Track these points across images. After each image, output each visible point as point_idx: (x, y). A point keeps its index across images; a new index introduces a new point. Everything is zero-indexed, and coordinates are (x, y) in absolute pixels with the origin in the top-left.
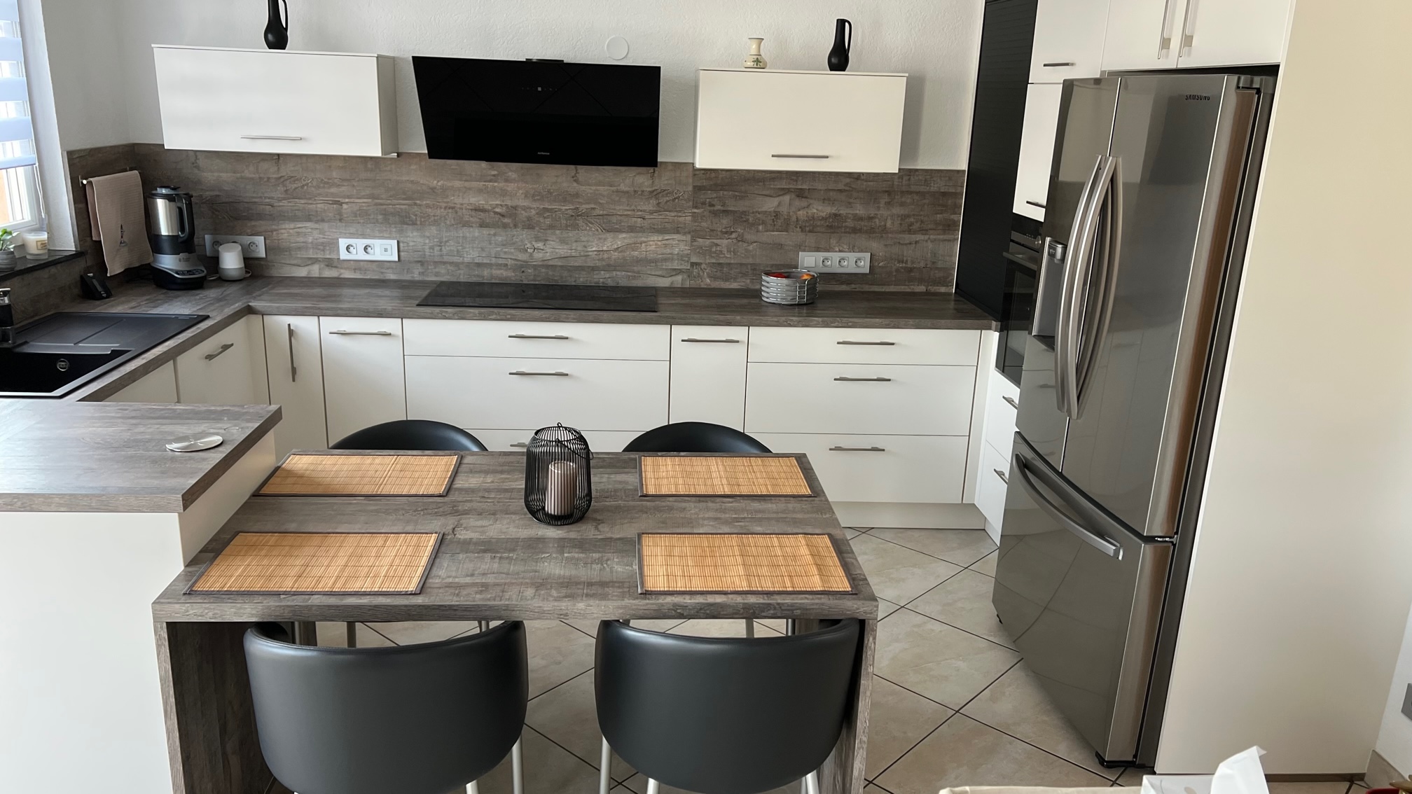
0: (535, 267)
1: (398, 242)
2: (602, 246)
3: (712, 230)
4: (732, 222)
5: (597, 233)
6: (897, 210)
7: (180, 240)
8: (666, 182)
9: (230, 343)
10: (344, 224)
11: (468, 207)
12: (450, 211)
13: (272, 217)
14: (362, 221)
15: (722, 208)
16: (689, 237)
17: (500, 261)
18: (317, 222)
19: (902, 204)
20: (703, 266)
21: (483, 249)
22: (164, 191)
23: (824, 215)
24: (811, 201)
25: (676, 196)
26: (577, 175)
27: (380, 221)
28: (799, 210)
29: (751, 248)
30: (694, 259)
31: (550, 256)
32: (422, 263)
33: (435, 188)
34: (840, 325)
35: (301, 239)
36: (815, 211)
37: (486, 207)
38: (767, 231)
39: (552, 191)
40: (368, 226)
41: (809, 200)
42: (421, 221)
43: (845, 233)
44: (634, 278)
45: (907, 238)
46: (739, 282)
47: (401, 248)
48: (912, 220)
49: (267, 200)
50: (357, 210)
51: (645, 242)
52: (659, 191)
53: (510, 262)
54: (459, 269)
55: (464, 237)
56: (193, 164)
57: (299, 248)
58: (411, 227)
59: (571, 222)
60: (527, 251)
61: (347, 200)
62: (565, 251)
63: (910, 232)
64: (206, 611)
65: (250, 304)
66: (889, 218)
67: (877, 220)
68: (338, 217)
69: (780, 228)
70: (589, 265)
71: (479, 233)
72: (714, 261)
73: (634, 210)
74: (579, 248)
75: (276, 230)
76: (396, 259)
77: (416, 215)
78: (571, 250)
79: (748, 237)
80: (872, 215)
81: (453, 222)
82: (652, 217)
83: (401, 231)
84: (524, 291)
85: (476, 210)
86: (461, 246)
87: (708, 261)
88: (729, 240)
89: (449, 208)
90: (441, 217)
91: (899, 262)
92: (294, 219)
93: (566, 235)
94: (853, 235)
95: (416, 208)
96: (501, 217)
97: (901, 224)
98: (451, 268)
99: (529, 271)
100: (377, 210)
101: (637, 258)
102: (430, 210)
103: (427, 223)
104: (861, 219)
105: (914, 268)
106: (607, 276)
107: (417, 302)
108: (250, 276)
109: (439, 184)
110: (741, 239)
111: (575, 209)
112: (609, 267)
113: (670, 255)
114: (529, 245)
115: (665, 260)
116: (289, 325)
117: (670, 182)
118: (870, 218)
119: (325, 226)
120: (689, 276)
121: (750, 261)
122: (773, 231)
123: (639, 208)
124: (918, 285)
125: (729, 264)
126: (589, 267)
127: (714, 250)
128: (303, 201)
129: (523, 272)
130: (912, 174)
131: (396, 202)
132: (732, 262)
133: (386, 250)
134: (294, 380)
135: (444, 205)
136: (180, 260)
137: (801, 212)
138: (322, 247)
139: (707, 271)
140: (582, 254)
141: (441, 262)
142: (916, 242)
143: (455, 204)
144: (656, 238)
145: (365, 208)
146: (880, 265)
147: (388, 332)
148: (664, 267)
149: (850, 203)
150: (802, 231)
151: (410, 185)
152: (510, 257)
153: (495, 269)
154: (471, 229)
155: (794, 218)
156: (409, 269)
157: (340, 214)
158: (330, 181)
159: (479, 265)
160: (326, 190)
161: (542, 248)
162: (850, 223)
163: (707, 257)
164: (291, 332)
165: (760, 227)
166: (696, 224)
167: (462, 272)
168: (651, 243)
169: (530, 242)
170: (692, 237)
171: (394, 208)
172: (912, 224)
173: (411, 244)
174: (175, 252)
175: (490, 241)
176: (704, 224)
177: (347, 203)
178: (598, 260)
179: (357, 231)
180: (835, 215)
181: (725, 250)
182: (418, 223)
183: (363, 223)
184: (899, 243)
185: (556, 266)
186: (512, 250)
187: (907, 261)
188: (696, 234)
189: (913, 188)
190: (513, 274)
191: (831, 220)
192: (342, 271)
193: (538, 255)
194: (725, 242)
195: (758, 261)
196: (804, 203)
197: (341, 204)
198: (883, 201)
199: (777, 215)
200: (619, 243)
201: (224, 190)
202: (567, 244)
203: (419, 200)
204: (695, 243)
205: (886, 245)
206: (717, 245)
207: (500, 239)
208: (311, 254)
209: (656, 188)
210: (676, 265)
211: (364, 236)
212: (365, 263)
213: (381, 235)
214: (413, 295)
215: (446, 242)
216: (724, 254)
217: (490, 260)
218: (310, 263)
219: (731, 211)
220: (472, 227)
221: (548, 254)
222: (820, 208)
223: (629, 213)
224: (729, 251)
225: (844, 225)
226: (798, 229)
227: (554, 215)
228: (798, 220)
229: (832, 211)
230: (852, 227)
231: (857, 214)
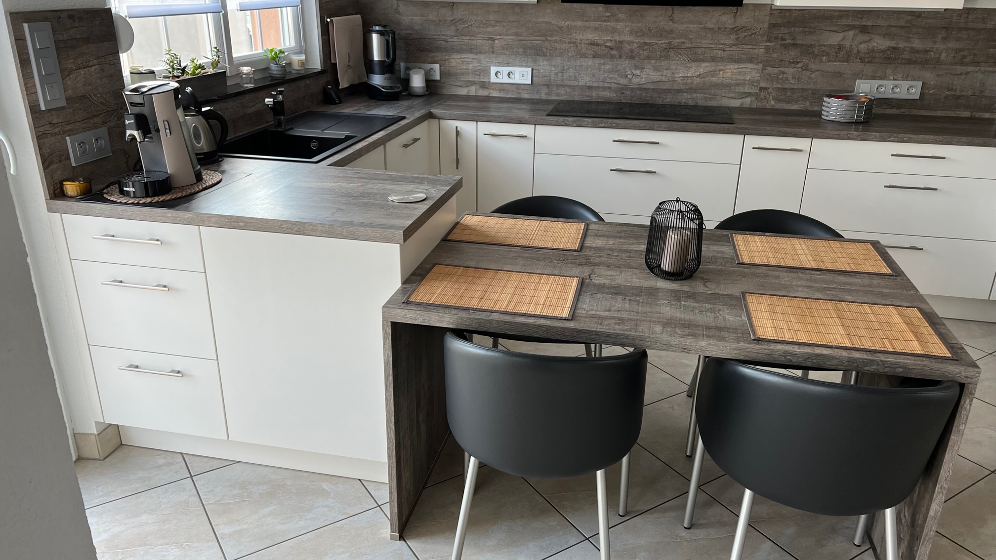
0: (632, 90)
1: (532, 69)
2: (688, 73)
3: (781, 61)
4: (799, 54)
5: (684, 62)
6: (952, 45)
7: (386, 64)
8: (746, 20)
9: (418, 138)
10: (495, 55)
11: (586, 42)
12: (572, 45)
13: (446, 50)
14: (508, 53)
15: (792, 42)
16: (760, 66)
17: (606, 85)
18: (477, 53)
19: (958, 39)
20: (770, 91)
21: (594, 76)
22: (377, 28)
23: (883, 48)
24: (873, 36)
25: (753, 32)
26: (673, 15)
27: (520, 53)
28: (861, 44)
29: (813, 75)
30: (763, 85)
31: (645, 81)
32: (548, 86)
33: (563, 27)
34: (896, 140)
35: (464, 67)
36: (876, 44)
37: (599, 42)
38: (830, 62)
39: (652, 28)
40: (512, 57)
41: (870, 35)
42: (550, 53)
43: (901, 64)
44: (710, 99)
45: (960, 69)
46: (799, 104)
47: (534, 75)
48: (966, 53)
49: (443, 37)
50: (505, 45)
51: (723, 70)
52: (740, 27)
53: (613, 86)
54: (575, 91)
55: (581, 66)
56: (396, 10)
57: (463, 74)
58: (542, 58)
59: (664, 53)
60: (627, 76)
61: (498, 37)
62: (658, 77)
63: (962, 63)
64: (418, 317)
65: (431, 111)
66: (944, 51)
67: (932, 53)
68: (491, 50)
69: (842, 59)
70: (675, 88)
71: (592, 62)
72: (779, 86)
73: (716, 44)
74: (669, 75)
75: (448, 60)
76: (530, 82)
77: (547, 49)
78: (662, 76)
79: (812, 66)
80: (928, 49)
81: (573, 54)
82: (731, 49)
83: (535, 61)
84: (621, 109)
85: (591, 44)
86: (578, 73)
87: (774, 86)
88: (795, 69)
89: (572, 43)
90: (565, 50)
91: (948, 90)
92: (461, 51)
93: (659, 64)
94: (908, 66)
95: (547, 43)
96: (610, 50)
97: (954, 57)
98: (569, 90)
99: (628, 93)
100: (519, 44)
101: (715, 83)
102: (557, 45)
103: (554, 54)
104: (918, 52)
105: (962, 96)
106: (689, 97)
107: (546, 113)
108: (429, 93)
109: (566, 24)
110: (806, 68)
111: (668, 43)
112: (691, 90)
113: (742, 81)
114: (629, 72)
115: (738, 85)
116: (457, 127)
117: (749, 20)
118: (926, 51)
119: (482, 57)
120: (757, 99)
121: (812, 86)
122: (835, 62)
123: (721, 42)
124: (964, 111)
125: (793, 89)
126: (675, 90)
127: (781, 77)
128: (467, 38)
129: (623, 93)
130: (971, 12)
131: (533, 38)
132: (796, 87)
133: (523, 76)
134: (457, 169)
135: (568, 40)
136: (385, 79)
137: (862, 46)
138: (478, 73)
139: (773, 94)
140: (670, 79)
141: (562, 85)
142: (967, 73)
143: (576, 39)
144: (732, 67)
145: (510, 43)
146: (930, 92)
147: (525, 135)
148: (736, 91)
149: (908, 38)
150: (861, 62)
151: (545, 25)
152: (613, 81)
153: (601, 91)
154: (587, 59)
155: (855, 50)
156: (538, 90)
157: (493, 48)
158: (487, 22)
159: (590, 88)
160: (484, 29)
161: (639, 74)
162: (906, 55)
163: (774, 83)
164: (457, 133)
165: (824, 58)
166: (768, 55)
167: (576, 93)
168: (728, 71)
169: (631, 70)
170: (763, 66)
171: (532, 43)
172: (964, 57)
173: (542, 71)
174: (382, 73)
175: (600, 68)
176: (775, 55)
177: (498, 39)
178: (683, 84)
179: (504, 60)
180: (894, 48)
181: (790, 78)
182: (548, 54)
183: (509, 55)
184: (951, 74)
185: (649, 88)
186: (616, 76)
187: (956, 90)
188: (766, 64)
189: (970, 25)
190: (615, 95)
191: (889, 52)
192: (491, 91)
193: (636, 80)
194: (791, 70)
195: (818, 87)
196: (866, 37)
197: (494, 40)
198: (940, 37)
199: (840, 48)
200: (701, 70)
201: (415, 29)
202: (659, 71)
203: (550, 37)
204: (764, 71)
205: (938, 75)
206: (784, 73)
207: (607, 67)
208: (471, 78)
209: (737, 25)
210: (747, 89)
211: (508, 65)
212: (507, 85)
213: (521, 64)
214: (541, 108)
215: (568, 69)
216: (789, 81)
217: (599, 84)
218: (470, 84)
219: (799, 44)
220: (587, 57)
221: (643, 79)
222: (880, 42)
223: (712, 46)
224: (794, 78)
225: (900, 57)
226: (858, 60)
227: (651, 48)
228: (858, 52)
229: (891, 45)
230: (908, 59)
231: (914, 47)
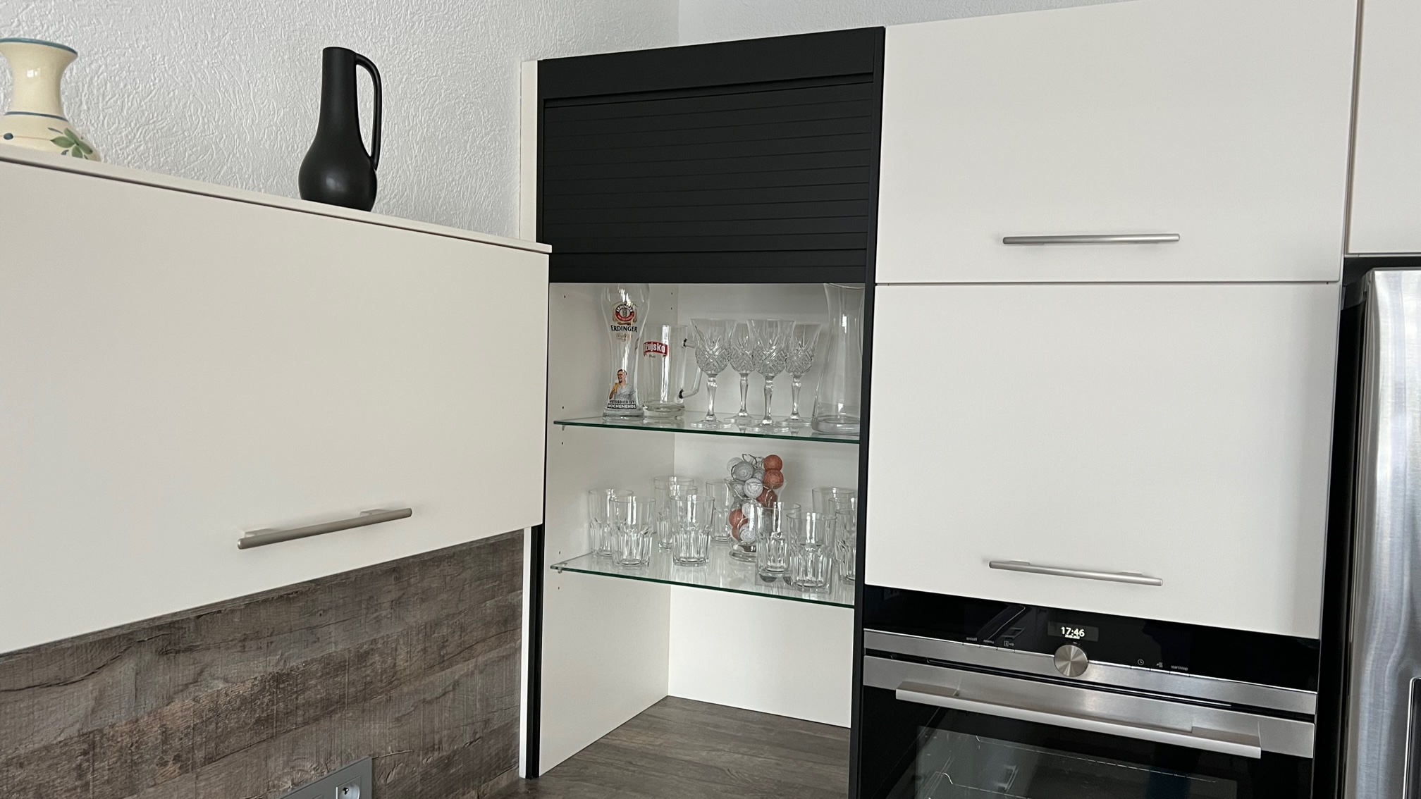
23: (244, 689)
24: (207, 657)
28: (170, 700)
36: (221, 685)
41: (195, 655)
43: (305, 723)
45: (438, 681)
63: (442, 663)
66: (401, 642)
91: (426, 752)
94: (325, 724)
104: (341, 667)
105: (455, 753)
118: (362, 657)
137: (176, 705)
149: (311, 629)
155: (153, 735)
162: (316, 691)
180: (278, 679)
191: (266, 699)
196: (184, 669)
222: (233, 672)
225: (301, 700)
228: (166, 736)
229: (270, 670)
230: (322, 699)
231: (330, 655)
